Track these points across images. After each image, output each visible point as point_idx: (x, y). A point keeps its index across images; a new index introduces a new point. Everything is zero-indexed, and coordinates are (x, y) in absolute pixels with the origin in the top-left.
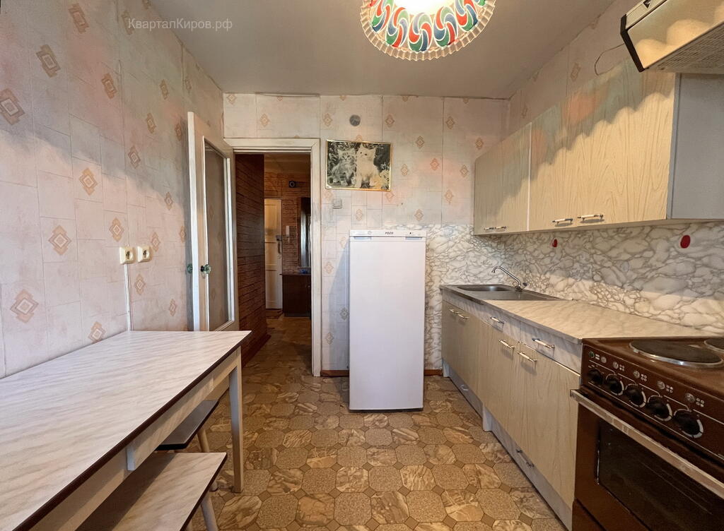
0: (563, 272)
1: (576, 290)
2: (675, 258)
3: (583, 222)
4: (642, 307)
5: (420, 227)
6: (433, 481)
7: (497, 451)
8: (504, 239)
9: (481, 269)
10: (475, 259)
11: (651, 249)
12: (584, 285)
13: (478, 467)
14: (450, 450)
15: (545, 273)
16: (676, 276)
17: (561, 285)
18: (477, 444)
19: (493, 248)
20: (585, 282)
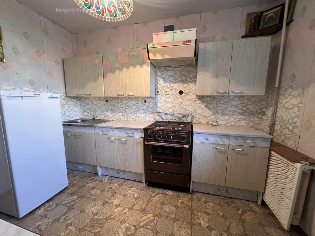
0: (111, 111)
1: (117, 116)
2: (143, 105)
3: (128, 95)
4: (137, 118)
5: (34, 90)
6: (101, 202)
7: (109, 178)
8: (79, 99)
9: (71, 113)
10: (67, 108)
11: (138, 103)
12: (120, 115)
13: (109, 187)
14: (95, 190)
15: (104, 112)
16: (144, 110)
17: (111, 116)
18: (102, 181)
19: (75, 103)
20: (120, 113)
